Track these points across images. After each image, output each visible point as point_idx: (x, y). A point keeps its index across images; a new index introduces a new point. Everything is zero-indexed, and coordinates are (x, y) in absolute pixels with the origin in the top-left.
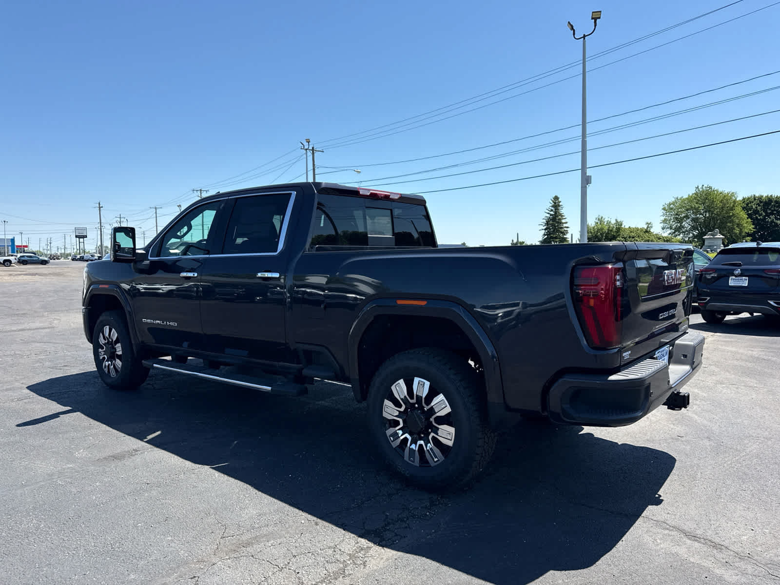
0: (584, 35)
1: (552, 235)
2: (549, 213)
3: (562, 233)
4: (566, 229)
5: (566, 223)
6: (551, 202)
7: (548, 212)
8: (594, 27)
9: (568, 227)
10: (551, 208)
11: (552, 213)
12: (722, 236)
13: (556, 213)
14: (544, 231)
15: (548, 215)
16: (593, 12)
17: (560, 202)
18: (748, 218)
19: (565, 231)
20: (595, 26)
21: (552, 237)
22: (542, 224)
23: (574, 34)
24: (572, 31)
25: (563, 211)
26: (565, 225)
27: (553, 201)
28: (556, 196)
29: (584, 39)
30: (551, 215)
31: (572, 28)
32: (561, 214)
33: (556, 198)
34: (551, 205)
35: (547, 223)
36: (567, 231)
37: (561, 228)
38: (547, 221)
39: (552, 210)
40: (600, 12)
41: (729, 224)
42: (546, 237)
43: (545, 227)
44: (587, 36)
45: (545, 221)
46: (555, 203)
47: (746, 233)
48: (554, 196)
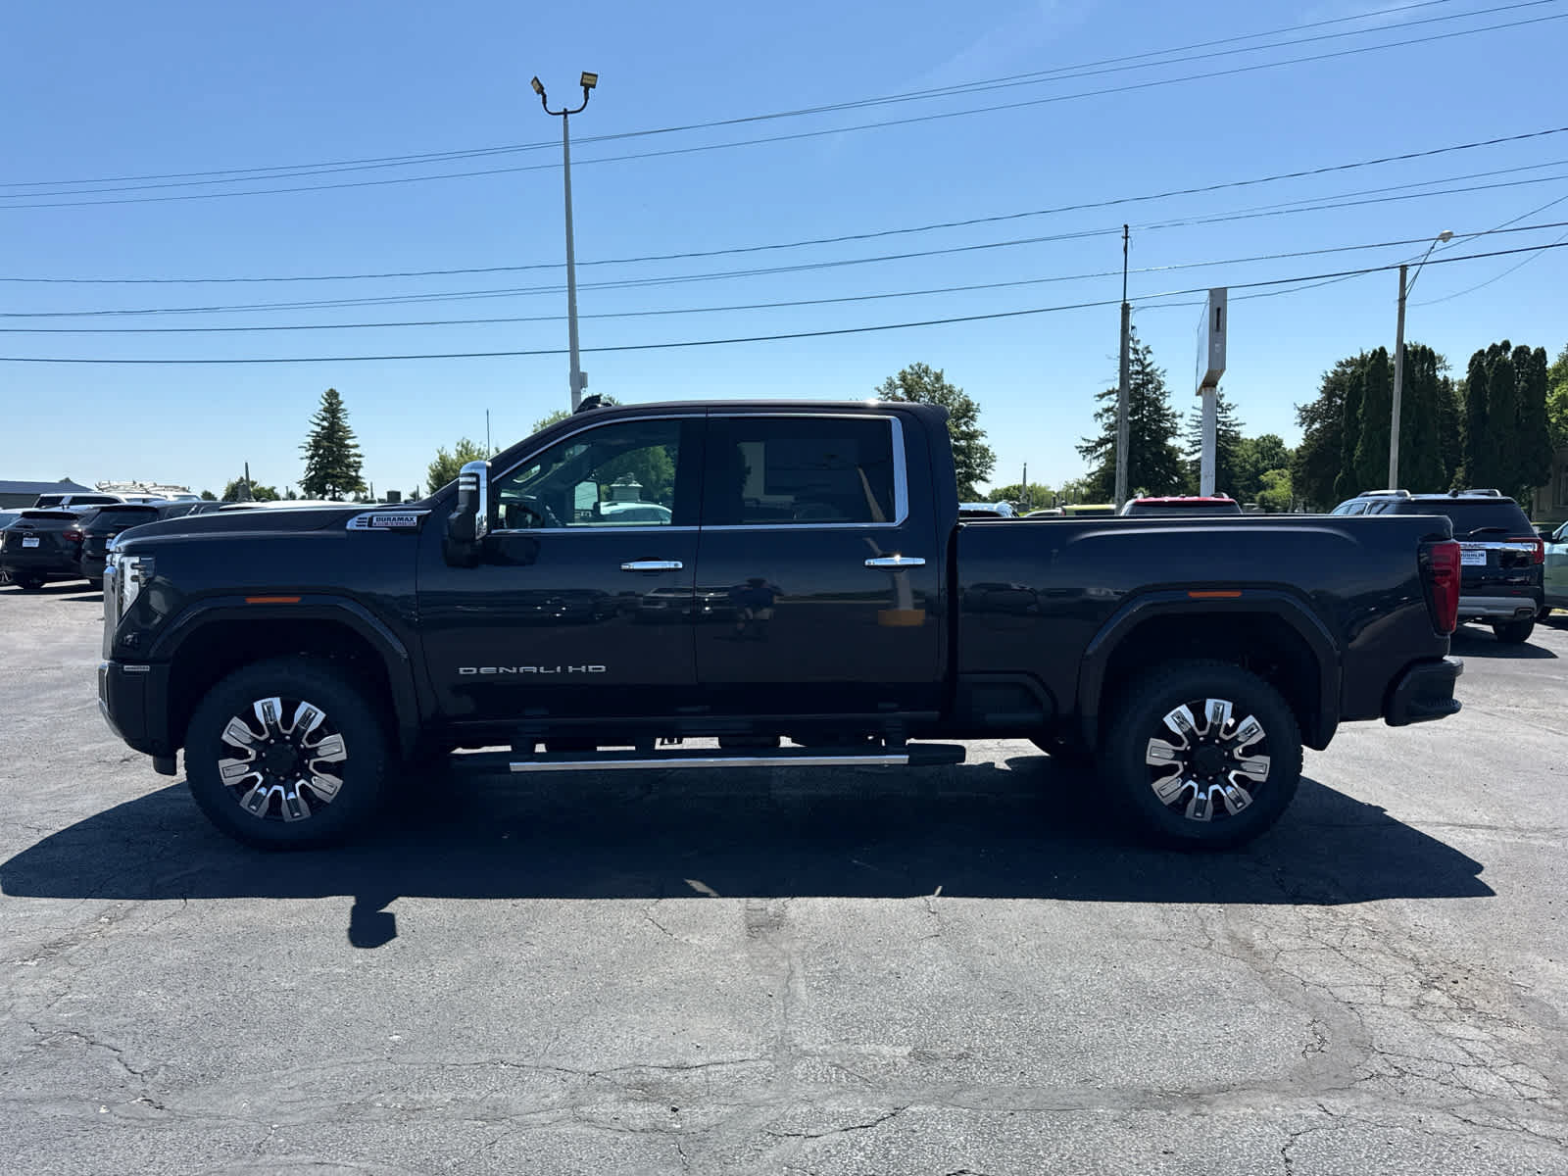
0: (565, 110)
1: (330, 471)
2: (318, 425)
3: (349, 466)
4: (357, 459)
5: (357, 446)
6: (323, 401)
7: (317, 421)
8: (584, 102)
9: (360, 456)
10: (322, 412)
11: (325, 424)
12: (638, 485)
13: (332, 424)
14: (307, 462)
15: (318, 429)
16: (584, 74)
17: (342, 403)
18: (667, 456)
19: (355, 462)
20: (587, 99)
21: (329, 473)
22: (307, 445)
23: (544, 102)
24: (541, 96)
25: (349, 421)
26: (353, 451)
27: (326, 400)
28: (332, 390)
29: (566, 117)
30: (323, 428)
31: (541, 90)
32: (345, 428)
33: (333, 394)
34: (322, 407)
35: (316, 445)
36: (360, 463)
37: (348, 456)
38: (314, 441)
39: (324, 419)
40: (596, 76)
41: (640, 465)
42: (313, 473)
43: (310, 453)
44: (570, 113)
45: (310, 440)
46: (331, 404)
47: (665, 480)
48: (327, 390)
